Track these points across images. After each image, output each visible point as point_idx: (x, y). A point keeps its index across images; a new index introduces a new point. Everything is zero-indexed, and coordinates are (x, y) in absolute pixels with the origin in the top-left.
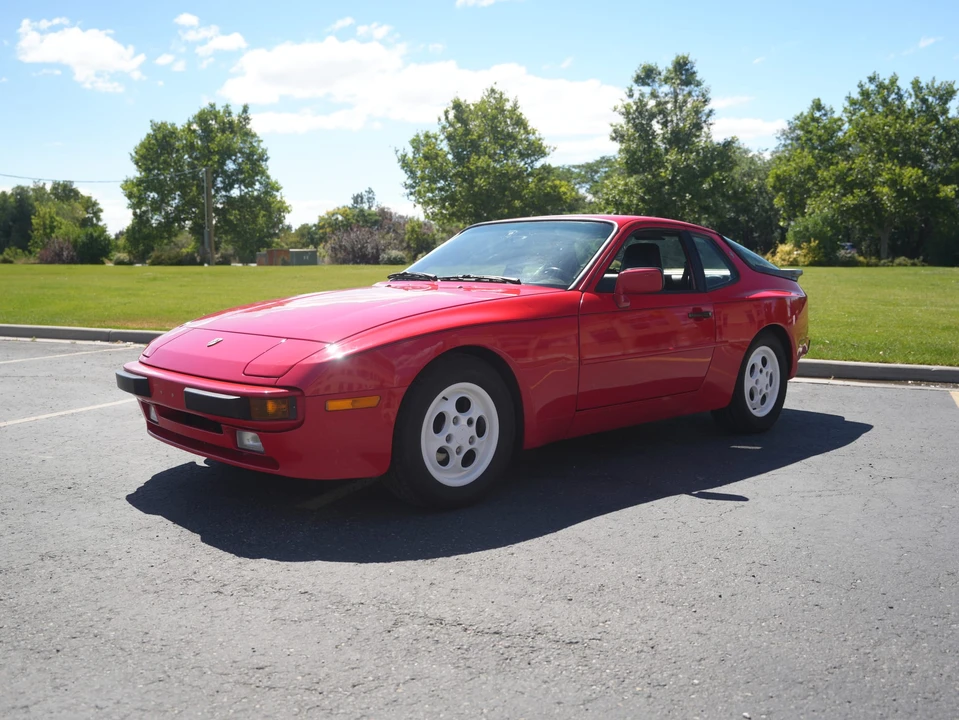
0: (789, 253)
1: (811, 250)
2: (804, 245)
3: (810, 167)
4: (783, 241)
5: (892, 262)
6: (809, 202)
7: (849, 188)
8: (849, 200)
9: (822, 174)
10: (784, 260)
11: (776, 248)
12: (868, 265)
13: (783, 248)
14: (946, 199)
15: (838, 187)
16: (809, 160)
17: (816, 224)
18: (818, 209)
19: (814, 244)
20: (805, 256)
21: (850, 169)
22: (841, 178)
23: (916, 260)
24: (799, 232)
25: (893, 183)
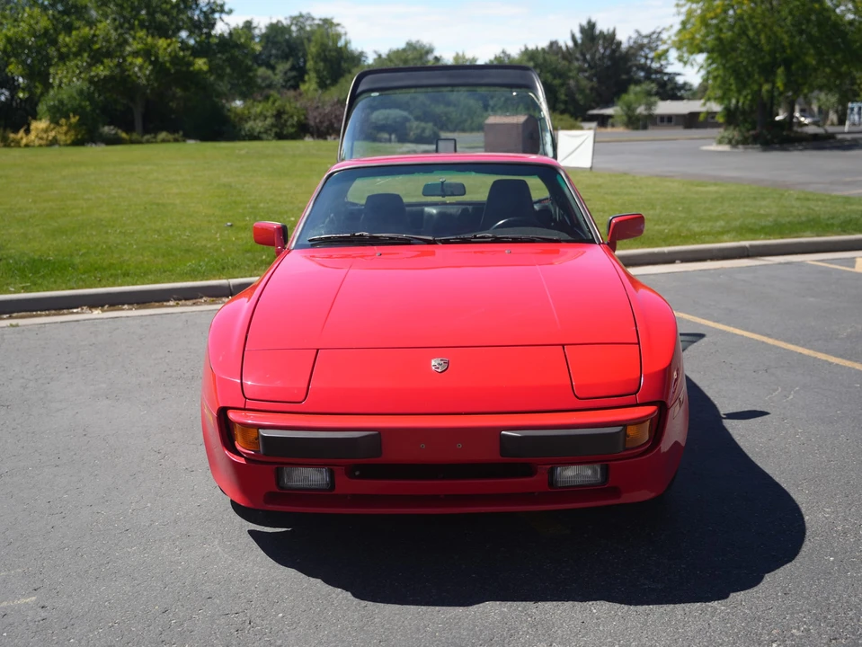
0: (46, 131)
1: (70, 127)
2: (63, 121)
3: (46, 31)
4: (35, 117)
5: (155, 137)
6: (52, 70)
7: (97, 58)
8: (101, 71)
9: (63, 39)
10: (41, 139)
11: (29, 125)
12: (132, 142)
13: (39, 125)
14: (200, 71)
15: (86, 55)
16: (44, 23)
17: (71, 97)
18: (68, 81)
19: (74, 120)
20: (66, 134)
21: (94, 36)
22: (85, 45)
23: (176, 136)
24: (54, 106)
25: (147, 53)
